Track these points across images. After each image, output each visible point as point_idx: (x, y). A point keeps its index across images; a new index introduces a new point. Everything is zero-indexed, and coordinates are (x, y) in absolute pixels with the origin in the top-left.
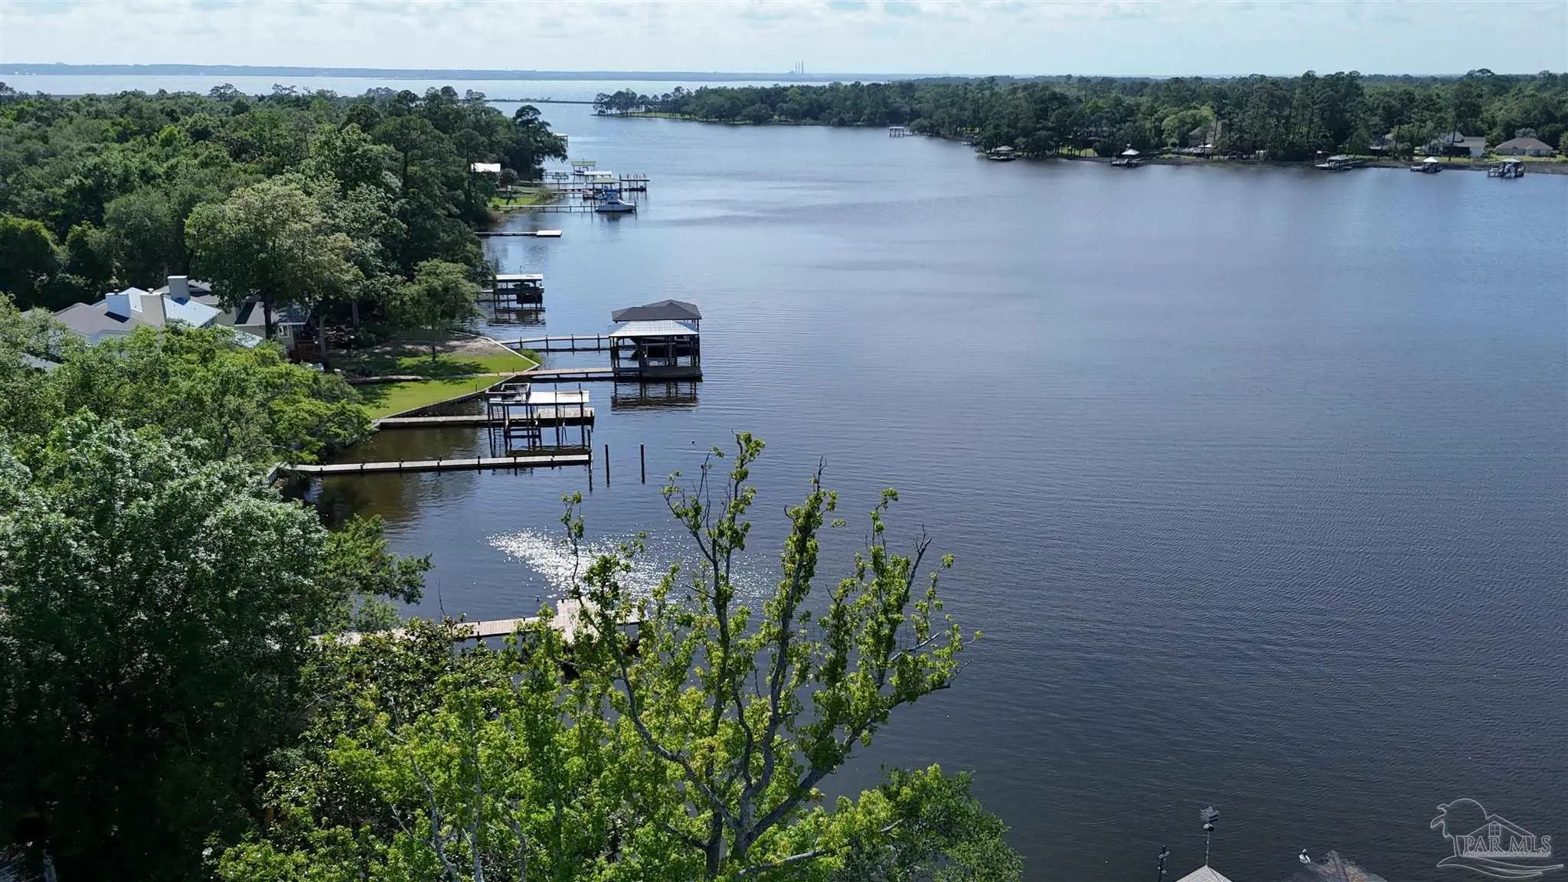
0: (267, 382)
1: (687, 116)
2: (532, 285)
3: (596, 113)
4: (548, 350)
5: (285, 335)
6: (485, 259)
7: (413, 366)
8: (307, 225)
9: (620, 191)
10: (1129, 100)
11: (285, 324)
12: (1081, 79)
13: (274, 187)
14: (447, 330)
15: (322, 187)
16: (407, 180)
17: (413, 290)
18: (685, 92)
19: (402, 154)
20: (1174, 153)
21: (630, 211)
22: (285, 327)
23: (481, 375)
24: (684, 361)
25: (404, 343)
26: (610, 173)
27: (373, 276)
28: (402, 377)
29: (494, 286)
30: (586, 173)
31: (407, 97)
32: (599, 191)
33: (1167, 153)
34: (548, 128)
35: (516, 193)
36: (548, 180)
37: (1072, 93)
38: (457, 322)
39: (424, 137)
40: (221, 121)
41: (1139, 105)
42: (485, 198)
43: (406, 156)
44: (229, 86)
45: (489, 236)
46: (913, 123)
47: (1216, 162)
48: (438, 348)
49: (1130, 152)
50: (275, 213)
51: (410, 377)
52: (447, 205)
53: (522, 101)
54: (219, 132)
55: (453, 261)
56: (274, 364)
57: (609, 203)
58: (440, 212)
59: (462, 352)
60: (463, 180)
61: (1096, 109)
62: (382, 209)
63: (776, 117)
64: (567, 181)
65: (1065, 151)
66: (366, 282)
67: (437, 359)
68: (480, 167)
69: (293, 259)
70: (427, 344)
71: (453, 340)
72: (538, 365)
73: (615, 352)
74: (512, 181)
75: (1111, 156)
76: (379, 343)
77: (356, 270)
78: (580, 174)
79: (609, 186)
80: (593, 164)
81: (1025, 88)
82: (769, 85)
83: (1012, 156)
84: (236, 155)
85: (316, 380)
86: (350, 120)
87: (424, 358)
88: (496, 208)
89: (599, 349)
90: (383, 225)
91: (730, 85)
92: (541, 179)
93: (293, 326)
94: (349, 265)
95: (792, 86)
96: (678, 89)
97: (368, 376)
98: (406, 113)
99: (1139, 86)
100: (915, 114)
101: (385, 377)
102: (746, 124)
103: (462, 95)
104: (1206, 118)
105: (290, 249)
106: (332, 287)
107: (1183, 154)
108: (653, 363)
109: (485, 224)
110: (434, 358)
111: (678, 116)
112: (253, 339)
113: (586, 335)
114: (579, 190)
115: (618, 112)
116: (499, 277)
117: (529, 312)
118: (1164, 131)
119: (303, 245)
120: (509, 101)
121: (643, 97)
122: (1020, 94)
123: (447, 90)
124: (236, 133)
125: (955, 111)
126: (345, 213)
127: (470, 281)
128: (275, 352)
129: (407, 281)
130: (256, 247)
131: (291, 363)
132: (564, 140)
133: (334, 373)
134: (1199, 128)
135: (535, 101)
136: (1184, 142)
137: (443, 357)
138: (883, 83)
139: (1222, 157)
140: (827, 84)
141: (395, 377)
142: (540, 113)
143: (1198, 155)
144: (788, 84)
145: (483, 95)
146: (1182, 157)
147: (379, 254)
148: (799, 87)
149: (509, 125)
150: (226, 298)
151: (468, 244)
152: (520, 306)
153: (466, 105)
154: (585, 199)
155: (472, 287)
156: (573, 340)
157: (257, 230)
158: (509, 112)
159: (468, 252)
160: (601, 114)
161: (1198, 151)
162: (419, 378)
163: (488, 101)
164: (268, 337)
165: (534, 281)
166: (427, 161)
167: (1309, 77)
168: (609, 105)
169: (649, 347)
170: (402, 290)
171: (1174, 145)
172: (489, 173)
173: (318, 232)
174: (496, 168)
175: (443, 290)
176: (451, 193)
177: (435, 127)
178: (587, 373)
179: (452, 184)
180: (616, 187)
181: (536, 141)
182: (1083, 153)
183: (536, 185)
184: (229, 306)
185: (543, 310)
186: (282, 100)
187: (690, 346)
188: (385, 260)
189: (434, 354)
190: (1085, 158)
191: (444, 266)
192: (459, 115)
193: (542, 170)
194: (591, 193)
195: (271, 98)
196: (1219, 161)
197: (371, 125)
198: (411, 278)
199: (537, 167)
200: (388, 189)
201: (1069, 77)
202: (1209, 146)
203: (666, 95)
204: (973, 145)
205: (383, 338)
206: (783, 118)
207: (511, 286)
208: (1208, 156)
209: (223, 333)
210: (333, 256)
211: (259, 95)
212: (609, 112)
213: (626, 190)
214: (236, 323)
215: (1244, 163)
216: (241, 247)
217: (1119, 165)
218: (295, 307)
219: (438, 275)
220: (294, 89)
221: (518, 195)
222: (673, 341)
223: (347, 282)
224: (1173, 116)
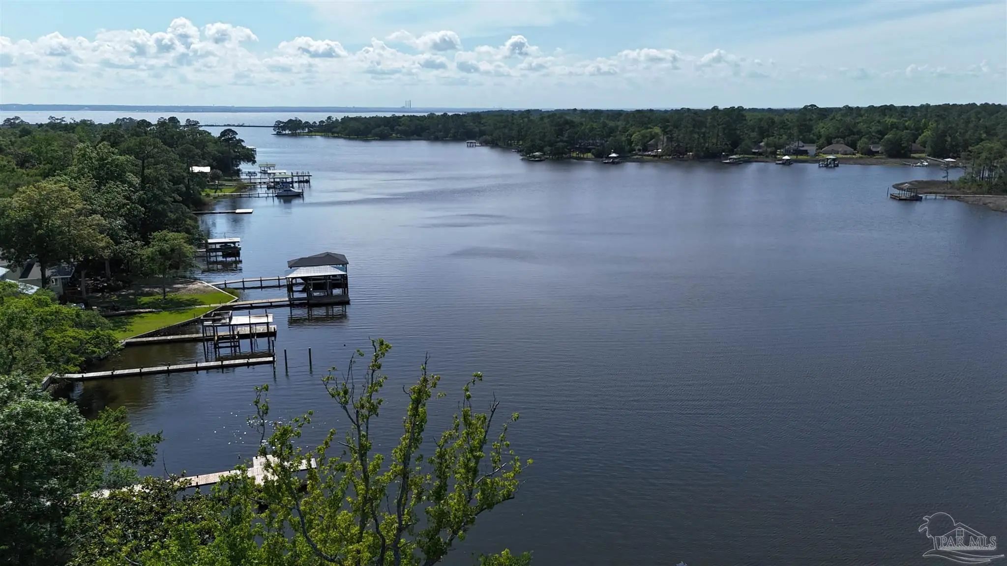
0: (42, 318)
1: (336, 135)
2: (232, 245)
3: (275, 133)
4: (244, 288)
5: (56, 285)
6: (200, 229)
7: (150, 302)
8: (71, 210)
9: (292, 182)
10: (611, 124)
11: (55, 277)
12: (582, 111)
13: (48, 185)
14: (174, 277)
15: (83, 184)
16: (145, 180)
17: (148, 251)
18: (334, 120)
19: (141, 161)
20: (639, 155)
21: (299, 195)
22: (56, 280)
23: (198, 307)
24: (337, 292)
25: (143, 287)
26: (285, 171)
27: (121, 243)
28: (142, 310)
29: (206, 247)
30: (269, 172)
31: (144, 124)
32: (278, 183)
33: (636, 154)
34: (242, 143)
35: (221, 185)
36: (243, 177)
37: (577, 119)
38: (181, 272)
39: (156, 150)
40: (11, 141)
41: (617, 127)
42: (200, 189)
43: (143, 163)
44: (17, 118)
45: (202, 214)
46: (481, 139)
47: (664, 160)
48: (168, 290)
49: (614, 155)
50: (48, 202)
51: (147, 310)
52: (173, 195)
53: (225, 126)
54: (10, 149)
55: (178, 231)
56: (47, 305)
57: (285, 191)
58: (168, 199)
59: (185, 291)
60: (184, 178)
61: (592, 129)
62: (128, 198)
63: (394, 135)
64: (256, 177)
65: (574, 155)
66: (115, 247)
67: (166, 297)
68: (196, 169)
69: (61, 233)
70: (160, 287)
71: (178, 284)
72: (237, 298)
73: (290, 288)
74: (218, 178)
75: (602, 157)
76: (124, 287)
77: (108, 239)
78: (265, 172)
79: (284, 180)
80: (273, 166)
81: (549, 117)
82: (388, 115)
83: (543, 158)
84: (22, 164)
85: (78, 315)
86: (103, 140)
87: (157, 297)
88: (208, 195)
89: (279, 286)
90: (128, 209)
91: (363, 115)
92: (239, 176)
93: (62, 278)
94: (103, 236)
95: (404, 116)
96: (329, 118)
97: (117, 310)
98: (144, 134)
99: (617, 115)
100: (482, 133)
101: (129, 311)
102: (374, 140)
103: (183, 122)
104: (657, 134)
105: (59, 227)
106: (91, 251)
107: (645, 155)
108: (315, 294)
109: (201, 207)
110: (165, 296)
111: (330, 134)
112: (32, 288)
113: (270, 278)
114: (264, 183)
115: (290, 132)
116: (210, 241)
117: (231, 263)
118: (633, 141)
119: (69, 223)
120: (216, 126)
121: (307, 122)
122: (546, 120)
123: (173, 119)
124: (22, 149)
125: (506, 131)
126: (100, 201)
127: (190, 245)
128: (47, 297)
129: (145, 245)
130: (35, 226)
131: (60, 304)
132: (254, 151)
133: (92, 309)
134: (654, 140)
135: (234, 126)
136: (645, 149)
137: (171, 296)
138: (461, 114)
139: (668, 157)
140: (426, 114)
141: (136, 311)
142: (237, 134)
143: (654, 156)
144: (401, 115)
145: (198, 123)
146: (645, 157)
147: (124, 228)
148: (408, 116)
149: (216, 141)
150: (12, 261)
151: (188, 219)
152: (225, 259)
153: (186, 129)
154: (268, 188)
155: (191, 248)
156: (261, 281)
157: (36, 215)
158: (216, 133)
159: (188, 225)
160: (279, 134)
161: (654, 154)
162: (154, 310)
163: (202, 126)
164: (43, 287)
165: (234, 243)
166: (158, 166)
167: (715, 109)
168: (284, 128)
169: (313, 283)
170: (139, 251)
171: (639, 150)
172: (202, 173)
173: (80, 215)
174: (207, 169)
175: (171, 251)
176: (176, 186)
177: (164, 144)
178: (271, 302)
179: (176, 181)
180: (289, 180)
181: (234, 151)
182: (585, 156)
183: (235, 180)
184: (15, 266)
185: (241, 262)
186: (55, 126)
187: (341, 282)
188: (129, 232)
189: (165, 293)
190: (587, 159)
191: (171, 235)
192: (182, 135)
193: (239, 170)
194: (272, 184)
195: (47, 125)
196: (667, 159)
197: (118, 143)
198: (147, 243)
199: (236, 168)
200: (131, 184)
201: (575, 110)
202: (660, 150)
203: (322, 122)
204: (519, 151)
205: (128, 284)
206: (399, 135)
207: (218, 246)
208: (660, 157)
209: (10, 286)
210: (90, 230)
211: (39, 123)
212: (284, 132)
213: (296, 182)
214: (20, 278)
215: (680, 160)
216: (24, 228)
217: (607, 163)
218: (63, 265)
219: (167, 241)
220: (64, 119)
221: (223, 187)
222: (330, 279)
223: (101, 248)
224: (638, 133)
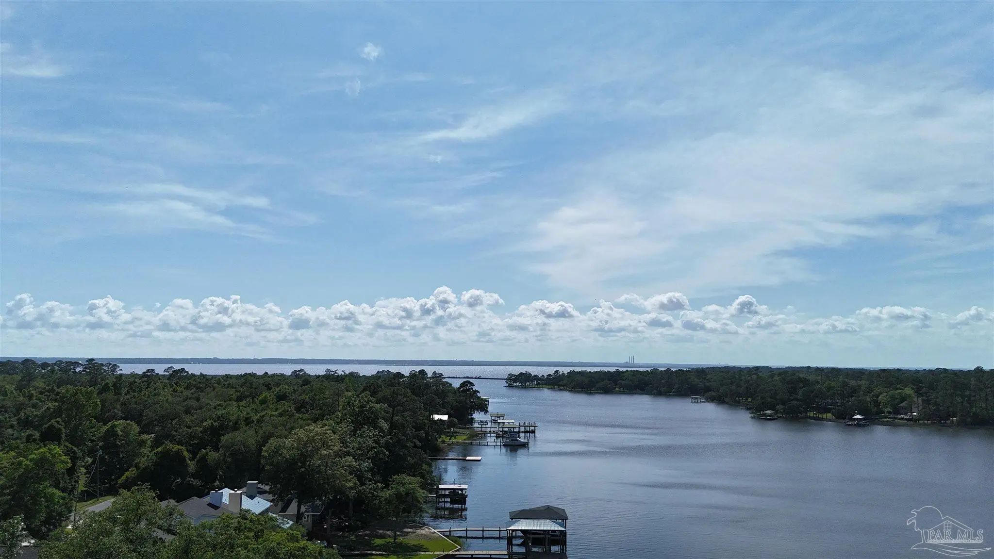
0: (291, 553)
1: (562, 388)
2: (460, 492)
3: (507, 385)
4: (467, 538)
5: (307, 521)
6: (433, 474)
7: (382, 545)
8: (330, 451)
9: (519, 432)
10: (853, 383)
11: (308, 514)
12: (817, 369)
13: (316, 428)
14: (405, 521)
15: (343, 429)
16: (393, 426)
17: (387, 493)
18: (561, 373)
19: (392, 409)
20: (889, 418)
21: (525, 445)
22: (308, 516)
23: (422, 553)
25: (377, 529)
26: (513, 421)
27: (365, 484)
28: (373, 552)
29: (437, 493)
30: (499, 421)
31: (399, 375)
32: (506, 432)
33: (886, 417)
34: (478, 394)
35: (455, 433)
36: (476, 425)
37: (811, 378)
38: (412, 516)
39: (405, 399)
40: (294, 389)
41: (860, 386)
42: (437, 436)
43: (393, 411)
44: (302, 370)
45: (437, 459)
46: (707, 394)
47: (921, 424)
48: (398, 533)
49: (858, 417)
50: (314, 444)
51: (378, 553)
52: (414, 440)
53: (464, 378)
54: (292, 396)
55: (414, 476)
56: (297, 541)
57: (512, 440)
58: (409, 444)
59: (414, 536)
60: (425, 425)
61: (829, 388)
62: (375, 442)
63: (617, 389)
64: (487, 426)
65: (812, 414)
66: (360, 488)
67: (396, 541)
68: (436, 417)
69: (319, 472)
70: (391, 530)
71: (408, 528)
72: (459, 547)
73: (510, 540)
74: (454, 426)
75: (845, 419)
76: (362, 528)
77: (355, 480)
78: (495, 422)
79: (512, 429)
80: (503, 416)
81: (780, 374)
82: (613, 370)
83: (775, 417)
84: (298, 410)
85: (320, 553)
86: (364, 390)
87: (388, 540)
88: (443, 442)
89: (500, 538)
90: (375, 452)
91: (588, 369)
92: (472, 424)
93: (313, 515)
94: (351, 477)
95: (627, 370)
96: (557, 372)
97: (353, 550)
98: (397, 385)
99: (859, 373)
100: (708, 389)
101: (363, 552)
102: (598, 393)
103: (430, 375)
104: (910, 396)
105: (319, 466)
106: (340, 491)
107: (897, 419)
108: (535, 549)
109: (436, 453)
110: (395, 540)
111: (556, 387)
112: (288, 523)
113: (492, 528)
114: (494, 432)
115: (520, 384)
116: (441, 487)
117: (457, 510)
118: (880, 403)
119: (327, 463)
120: (457, 378)
121: (536, 376)
122: (776, 378)
123: (422, 372)
124: (300, 397)
125: (734, 387)
126: (353, 445)
127: (423, 489)
128: (299, 533)
129: (385, 487)
130: (300, 464)
131: (307, 540)
132: (487, 401)
133: (332, 548)
134: (906, 402)
135: (472, 378)
136: (897, 411)
137: (400, 539)
138: (685, 370)
139: (926, 422)
140: (649, 370)
141: (369, 552)
142: (474, 385)
143: (908, 420)
144: (624, 369)
145: (442, 375)
146: (896, 421)
147: (371, 470)
148: (631, 371)
149: (456, 391)
150: (276, 496)
151: (424, 465)
152: (452, 506)
153: (431, 380)
154: (497, 437)
155: (424, 493)
156: (483, 530)
157: (302, 455)
158: (456, 384)
159: (423, 470)
160: (510, 386)
161: (908, 417)
162: (384, 553)
163: (445, 378)
164: (297, 522)
165: (462, 490)
166: (405, 414)
167: (979, 370)
168: (515, 381)
169: (532, 538)
170: (382, 494)
171: (889, 413)
172: (441, 420)
173: (336, 456)
174: (445, 417)
175: (406, 494)
176: (417, 433)
177: (412, 394)
178: (491, 555)
179: (418, 427)
180: (517, 430)
181: (470, 402)
182: (824, 416)
183: (468, 428)
184: (278, 501)
185: (466, 510)
186: (330, 377)
187: (559, 538)
188: (373, 474)
189: (395, 537)
190: (827, 420)
191: (408, 479)
192: (427, 386)
193: (473, 419)
194: (501, 433)
195: (324, 376)
196: (925, 424)
197: (376, 392)
198: (387, 486)
199: (470, 417)
200: (381, 430)
201: (809, 367)
202: (915, 414)
203: (550, 375)
204: (748, 409)
205: (365, 525)
206: (622, 389)
207: (447, 492)
208: (915, 421)
209: (272, 519)
210: (342, 471)
211: (317, 375)
212: (515, 384)
213: (522, 432)
214: (280, 512)
215: (943, 426)
216: (292, 464)
217: (852, 425)
218: (316, 502)
219: (403, 485)
220: (337, 372)
221: (457, 434)
222: (549, 534)
223: (349, 488)
224: (885, 394)
